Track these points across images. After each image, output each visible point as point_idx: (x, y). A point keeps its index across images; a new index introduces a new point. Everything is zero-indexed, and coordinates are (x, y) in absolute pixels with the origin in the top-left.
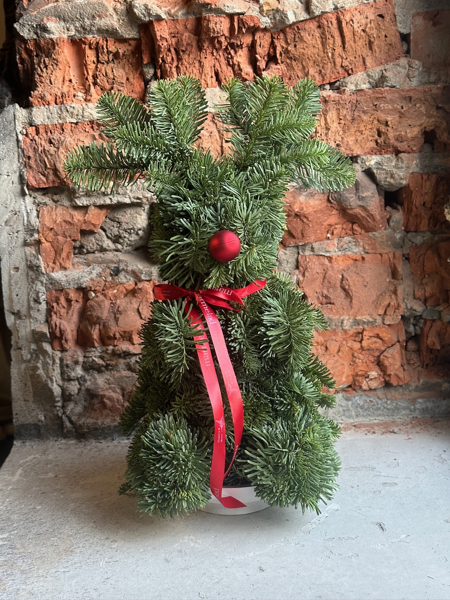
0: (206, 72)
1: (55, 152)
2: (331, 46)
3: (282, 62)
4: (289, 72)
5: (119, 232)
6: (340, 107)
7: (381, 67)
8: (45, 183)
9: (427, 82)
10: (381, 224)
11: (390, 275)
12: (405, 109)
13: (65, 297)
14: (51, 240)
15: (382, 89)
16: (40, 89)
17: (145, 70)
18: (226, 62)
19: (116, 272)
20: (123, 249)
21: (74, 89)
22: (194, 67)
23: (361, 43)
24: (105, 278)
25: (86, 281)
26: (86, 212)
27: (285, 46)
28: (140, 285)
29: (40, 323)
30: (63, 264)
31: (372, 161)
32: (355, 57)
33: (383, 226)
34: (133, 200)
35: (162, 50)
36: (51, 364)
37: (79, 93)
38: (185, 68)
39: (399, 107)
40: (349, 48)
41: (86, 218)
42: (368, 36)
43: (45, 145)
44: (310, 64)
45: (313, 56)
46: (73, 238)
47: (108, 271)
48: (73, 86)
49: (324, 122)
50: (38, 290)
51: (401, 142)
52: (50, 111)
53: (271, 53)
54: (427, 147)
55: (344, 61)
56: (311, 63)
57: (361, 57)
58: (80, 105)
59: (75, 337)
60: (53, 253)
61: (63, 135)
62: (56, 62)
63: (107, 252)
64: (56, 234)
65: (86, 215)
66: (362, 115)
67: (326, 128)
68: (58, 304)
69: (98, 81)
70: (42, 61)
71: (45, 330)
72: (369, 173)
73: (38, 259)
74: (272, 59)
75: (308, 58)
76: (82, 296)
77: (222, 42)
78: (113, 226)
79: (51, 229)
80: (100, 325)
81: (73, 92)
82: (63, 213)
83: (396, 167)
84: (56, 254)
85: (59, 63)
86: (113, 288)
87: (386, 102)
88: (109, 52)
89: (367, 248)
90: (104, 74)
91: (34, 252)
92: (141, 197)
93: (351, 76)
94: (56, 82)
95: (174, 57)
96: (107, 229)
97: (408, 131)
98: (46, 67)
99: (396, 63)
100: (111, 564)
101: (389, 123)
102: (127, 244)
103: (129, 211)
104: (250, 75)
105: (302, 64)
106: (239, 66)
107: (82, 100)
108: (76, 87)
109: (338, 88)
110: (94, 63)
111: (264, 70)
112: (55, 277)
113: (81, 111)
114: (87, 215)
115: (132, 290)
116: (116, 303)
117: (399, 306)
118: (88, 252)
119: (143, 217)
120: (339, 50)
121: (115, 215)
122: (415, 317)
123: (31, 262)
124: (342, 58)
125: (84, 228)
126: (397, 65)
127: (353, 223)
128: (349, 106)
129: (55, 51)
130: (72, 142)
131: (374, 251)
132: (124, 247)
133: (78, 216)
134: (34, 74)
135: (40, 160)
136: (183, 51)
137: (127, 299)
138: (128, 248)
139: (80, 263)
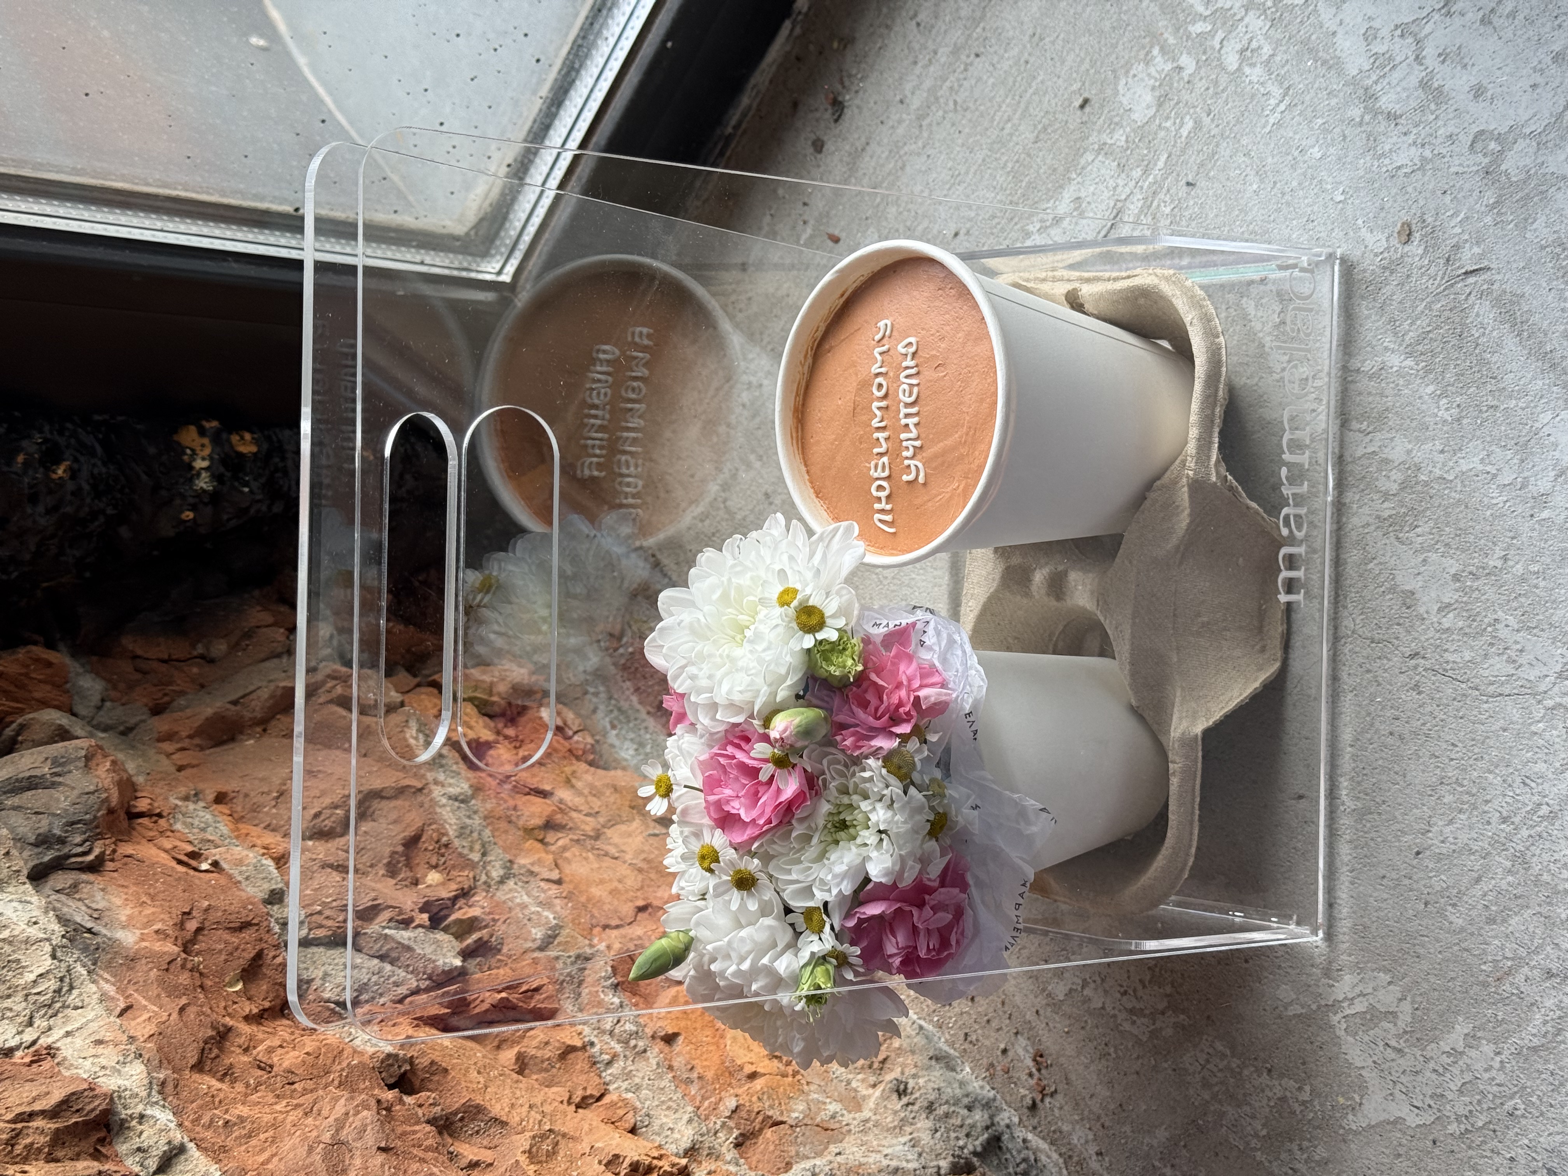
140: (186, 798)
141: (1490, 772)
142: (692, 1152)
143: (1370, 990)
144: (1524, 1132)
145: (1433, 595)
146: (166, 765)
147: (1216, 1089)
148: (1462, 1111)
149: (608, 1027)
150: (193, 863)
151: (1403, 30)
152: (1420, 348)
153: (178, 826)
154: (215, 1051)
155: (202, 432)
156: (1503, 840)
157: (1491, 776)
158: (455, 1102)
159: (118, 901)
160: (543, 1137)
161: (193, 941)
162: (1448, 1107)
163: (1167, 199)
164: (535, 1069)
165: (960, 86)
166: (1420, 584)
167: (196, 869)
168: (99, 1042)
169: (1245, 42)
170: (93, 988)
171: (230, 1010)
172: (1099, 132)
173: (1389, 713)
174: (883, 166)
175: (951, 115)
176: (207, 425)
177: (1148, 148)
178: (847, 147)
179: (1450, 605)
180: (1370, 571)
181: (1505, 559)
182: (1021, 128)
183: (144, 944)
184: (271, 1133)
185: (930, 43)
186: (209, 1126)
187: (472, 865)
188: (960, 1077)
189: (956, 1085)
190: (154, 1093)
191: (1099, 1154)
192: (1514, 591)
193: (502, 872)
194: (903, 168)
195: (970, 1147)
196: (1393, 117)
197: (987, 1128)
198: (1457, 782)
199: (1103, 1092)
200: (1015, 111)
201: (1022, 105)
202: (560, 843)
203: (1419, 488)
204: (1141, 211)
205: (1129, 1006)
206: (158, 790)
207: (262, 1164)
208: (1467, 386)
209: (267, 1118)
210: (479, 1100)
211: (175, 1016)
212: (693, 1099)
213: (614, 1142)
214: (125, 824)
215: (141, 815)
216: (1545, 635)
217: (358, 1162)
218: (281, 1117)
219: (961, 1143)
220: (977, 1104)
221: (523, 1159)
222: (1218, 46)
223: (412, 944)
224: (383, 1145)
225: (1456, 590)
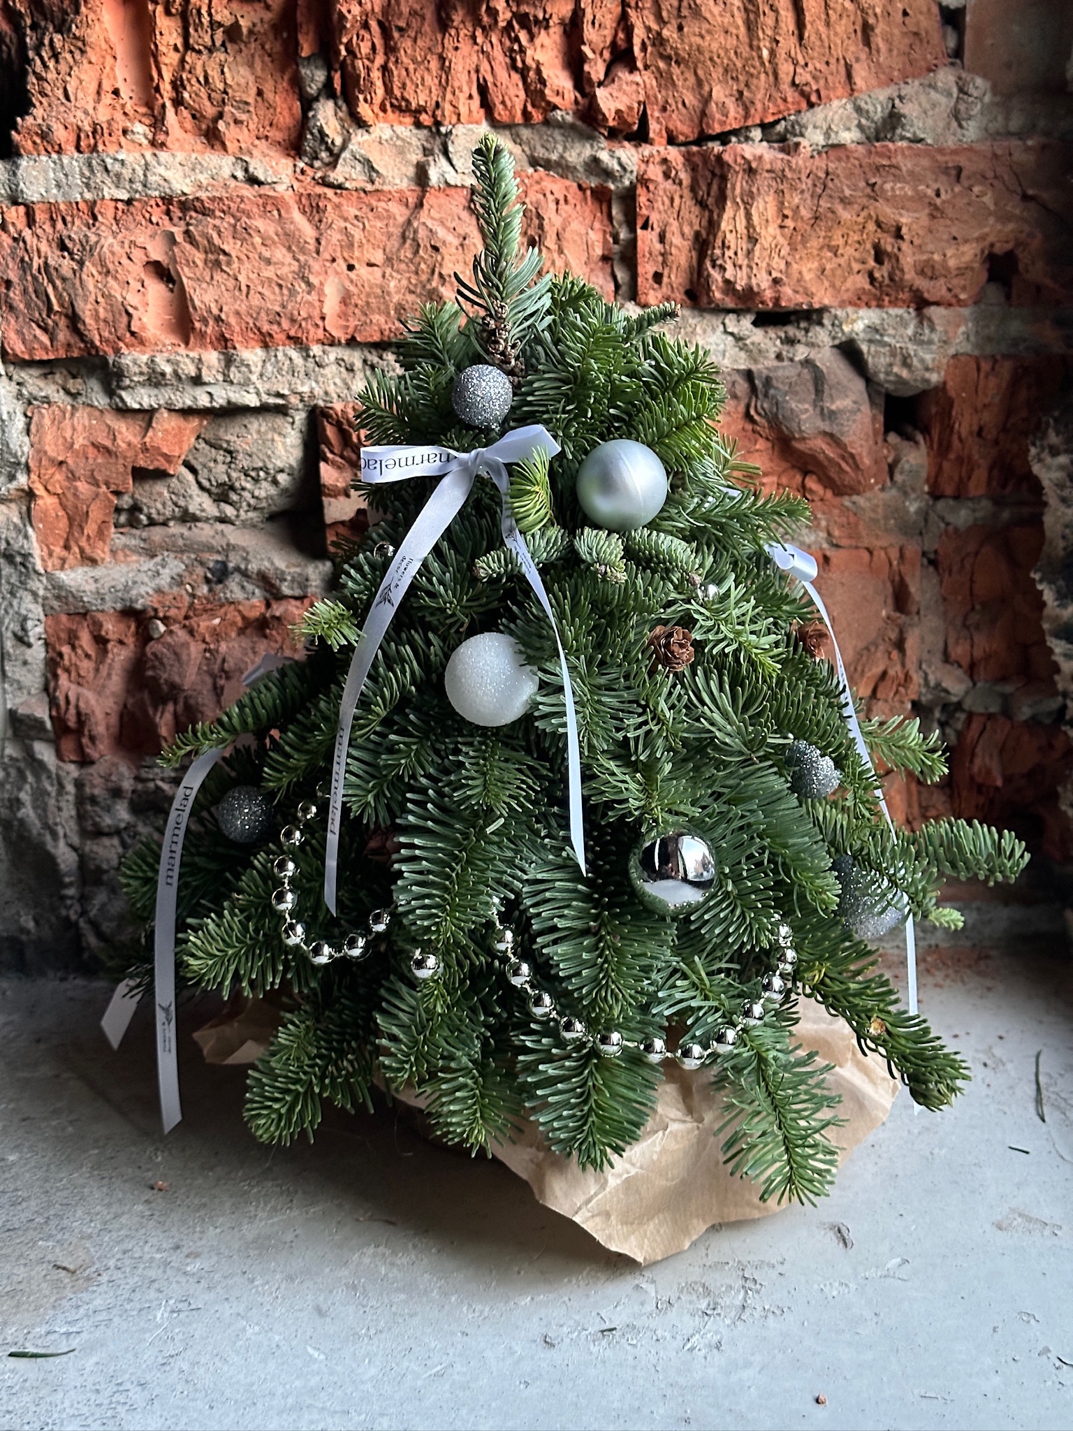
0: (456, 84)
1: (74, 272)
2: (769, 32)
3: (646, 67)
4: (663, 92)
5: (229, 476)
6: (785, 187)
7: (891, 91)
8: (46, 349)
9: (1001, 130)
10: (874, 476)
11: (890, 601)
12: (943, 196)
13: (91, 632)
14: (60, 491)
15: (890, 145)
16: (38, 112)
17: (305, 71)
18: (508, 60)
19: (221, 574)
20: (237, 516)
21: (125, 114)
22: (428, 69)
23: (842, 27)
24: (193, 588)
25: (144, 596)
26: (149, 425)
27: (655, 27)
28: (278, 609)
29: (29, 693)
30: (88, 550)
31: (859, 322)
32: (827, 63)
33: (877, 483)
34: (265, 398)
35: (348, 25)
36: (54, 794)
37: (137, 124)
38: (404, 73)
39: (930, 192)
40: (813, 38)
41: (147, 439)
42: (862, 11)
43: (49, 254)
44: (714, 75)
45: (722, 53)
46: (113, 488)
47: (200, 571)
48: (123, 106)
49: (744, 222)
50: (23, 612)
51: (931, 278)
52: (62, 167)
53: (620, 42)
54: (994, 293)
55: (799, 70)
56: (717, 73)
57: (842, 62)
58: (138, 156)
59: (114, 730)
60: (63, 524)
61: (93, 229)
62: (80, 44)
63: (199, 524)
64: (72, 477)
65: (147, 431)
66: (839, 208)
67: (749, 237)
68: (73, 648)
69: (186, 95)
70: (46, 41)
71: (42, 712)
72: (850, 351)
73: (26, 537)
74: (621, 57)
75: (711, 59)
76: (133, 628)
77: (497, 12)
78: (215, 461)
79: (61, 463)
80: (176, 703)
81: (121, 122)
82: (91, 426)
83: (916, 339)
84: (71, 526)
85: (88, 49)
86: (210, 612)
87: (898, 178)
88: (214, 25)
89: (836, 533)
90: (202, 79)
91: (16, 520)
92: (286, 392)
93: (817, 109)
94: (80, 95)
95: (379, 42)
96: (198, 467)
97: (949, 253)
98: (55, 56)
99: (926, 82)
100: (182, 1315)
101: (904, 231)
102: (249, 505)
103: (256, 425)
104: (566, 96)
105: (696, 74)
106: (539, 72)
107: (145, 142)
108: (128, 109)
109: (782, 139)
110: (176, 49)
111: (600, 84)
112: (67, 582)
113: (141, 173)
114: (150, 433)
115: (257, 620)
116: (217, 651)
117: (907, 678)
118: (152, 523)
119: (288, 441)
120: (788, 43)
121: (221, 433)
122: (945, 707)
123: (8, 543)
124: (795, 64)
125: (142, 463)
126: (930, 86)
127: (805, 473)
128: (806, 184)
129: (79, 18)
130: (117, 248)
131: (853, 543)
132: (242, 512)
133: (127, 432)
134: (25, 73)
135: (35, 292)
136: (400, 29)
137: (245, 642)
138: (251, 514)
139: (130, 549)
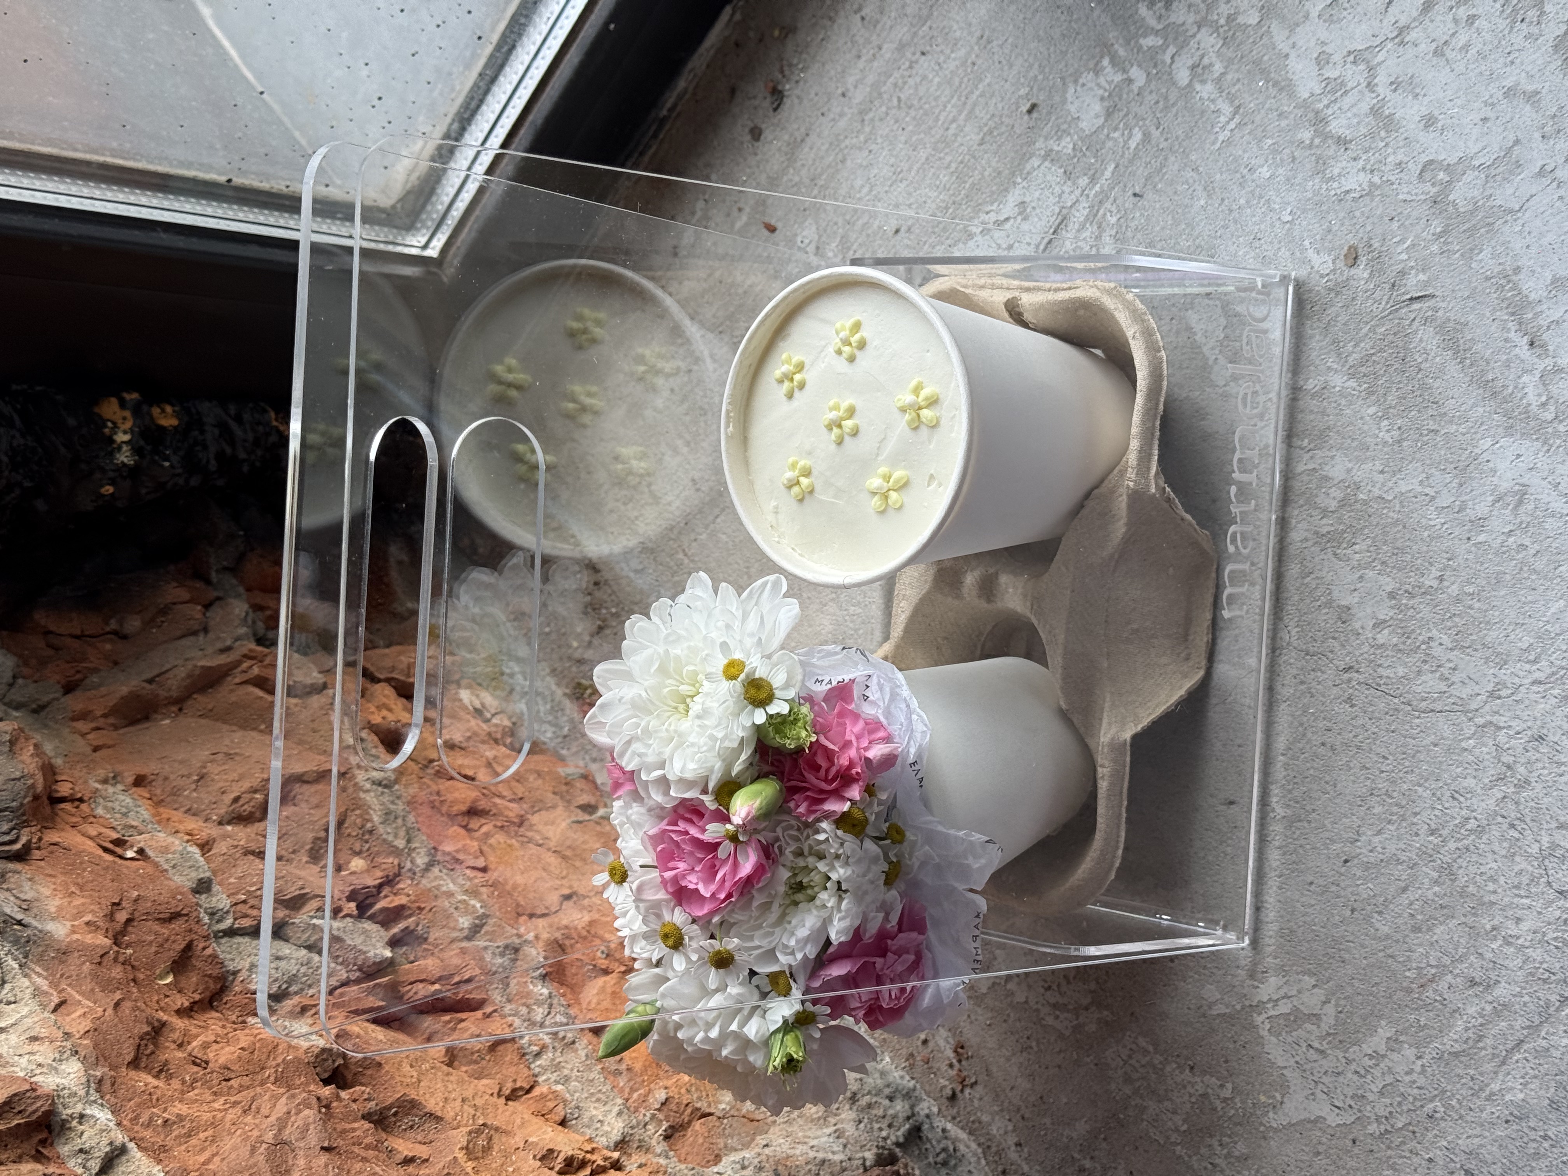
140: (105, 781)
141: (1420, 785)
142: (622, 1144)
143: (1294, 993)
144: (1443, 1134)
145: (1369, 611)
146: (82, 746)
147: (1137, 1084)
148: (1382, 1113)
149: (539, 1018)
150: (119, 850)
151: (1356, 57)
152: (1363, 369)
153: (100, 811)
154: (151, 1047)
155: (123, 404)
156: (1430, 851)
157: (1420, 790)
158: (390, 1097)
159: (46, 891)
160: (478, 1132)
161: (123, 932)
162: (1369, 1108)
163: (1114, 209)
164: (464, 1061)
165: (905, 83)
166: (1356, 600)
167: (121, 857)
168: (34, 1039)
169: (1196, 58)
170: (26, 982)
171: (162, 1004)
172: (1046, 138)
173: (1321, 724)
174: (822, 158)
175: (894, 111)
176: (127, 396)
177: (1096, 157)
178: (786, 137)
179: (1385, 621)
180: (1307, 585)
181: (1441, 579)
182: (967, 129)
183: (75, 937)
184: (210, 1132)
185: (874, 37)
186: (148, 1125)
187: (396, 852)
188: (880, 1067)
189: (877, 1075)
190: (92, 1091)
191: (1018, 1144)
192: (1448, 611)
193: (426, 859)
194: (843, 161)
195: (893, 1138)
196: (1343, 142)
197: (908, 1118)
198: (1387, 794)
199: (1024, 1084)
200: (960, 112)
201: (968, 107)
202: (484, 829)
203: (1359, 506)
204: (1087, 218)
205: (1053, 1000)
206: (77, 773)
207: (204, 1164)
208: (1408, 409)
209: (206, 1116)
210: (413, 1095)
211: (110, 1011)
212: (622, 1091)
213: (547, 1137)
214: (48, 810)
215: (63, 800)
216: (1478, 654)
217: (301, 1162)
218: (220, 1115)
219: (884, 1134)
220: (898, 1095)
221: (461, 1155)
222: (1169, 61)
223: (341, 934)
224: (326, 1144)
225: (1392, 608)
